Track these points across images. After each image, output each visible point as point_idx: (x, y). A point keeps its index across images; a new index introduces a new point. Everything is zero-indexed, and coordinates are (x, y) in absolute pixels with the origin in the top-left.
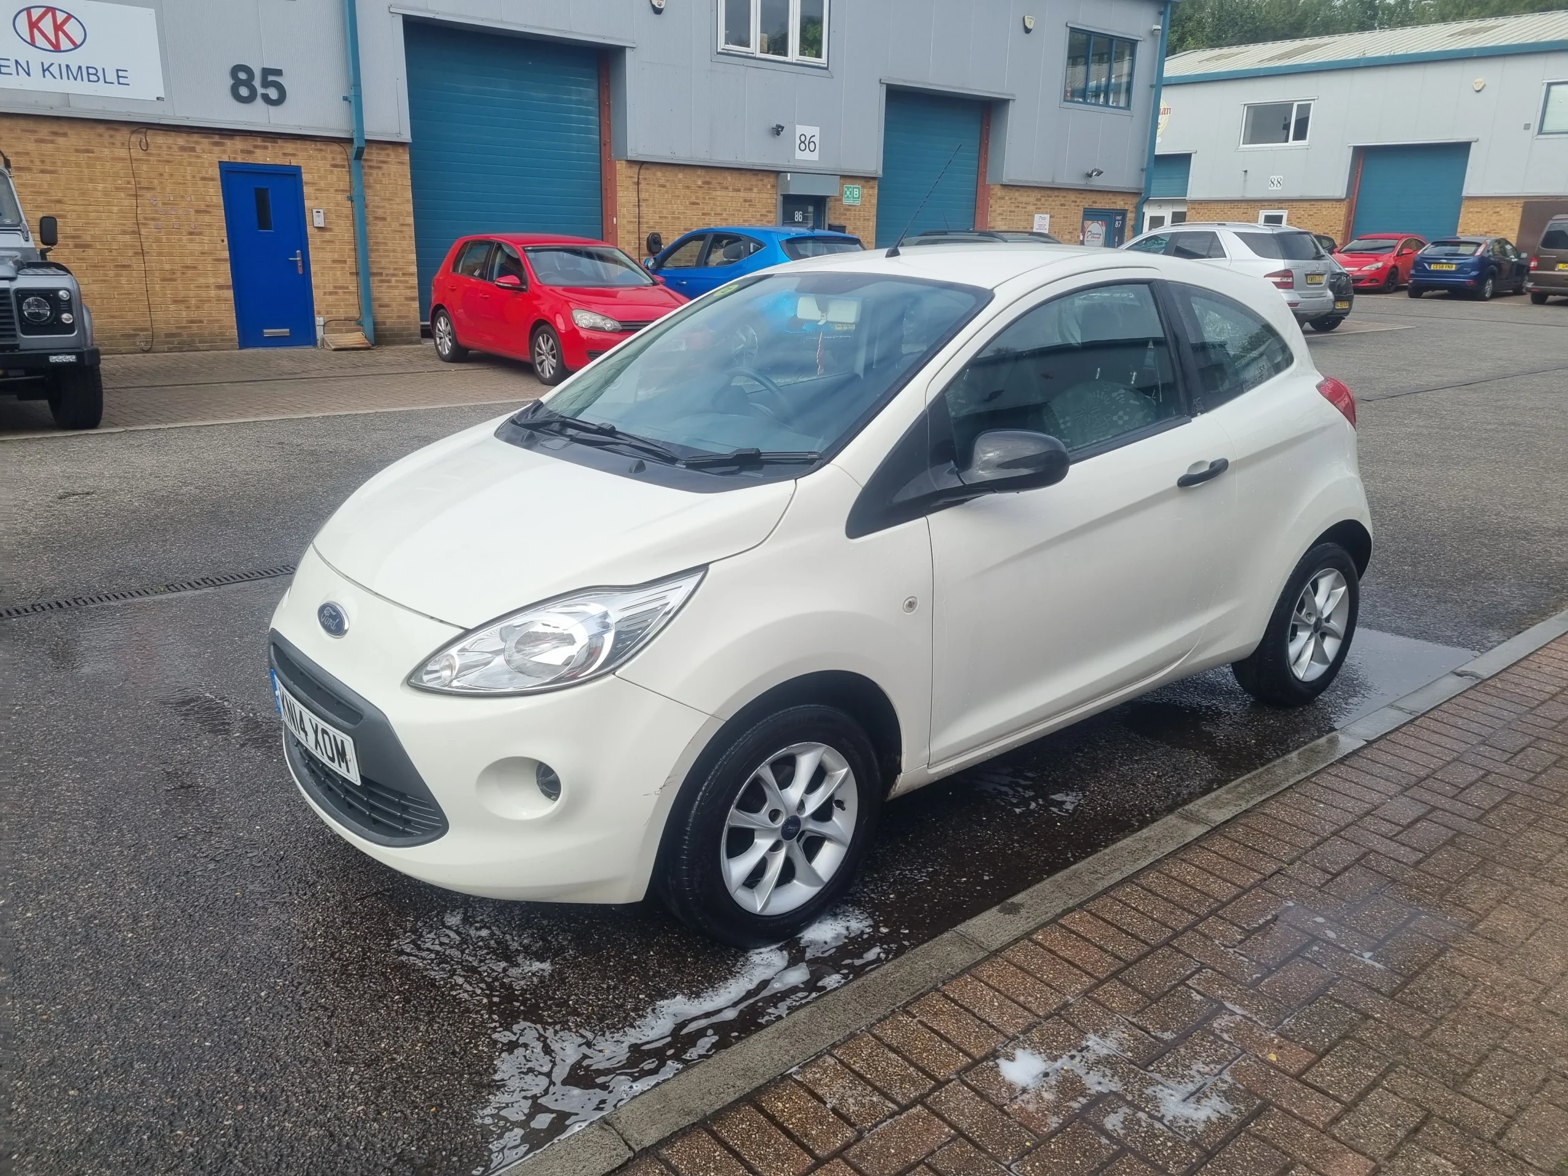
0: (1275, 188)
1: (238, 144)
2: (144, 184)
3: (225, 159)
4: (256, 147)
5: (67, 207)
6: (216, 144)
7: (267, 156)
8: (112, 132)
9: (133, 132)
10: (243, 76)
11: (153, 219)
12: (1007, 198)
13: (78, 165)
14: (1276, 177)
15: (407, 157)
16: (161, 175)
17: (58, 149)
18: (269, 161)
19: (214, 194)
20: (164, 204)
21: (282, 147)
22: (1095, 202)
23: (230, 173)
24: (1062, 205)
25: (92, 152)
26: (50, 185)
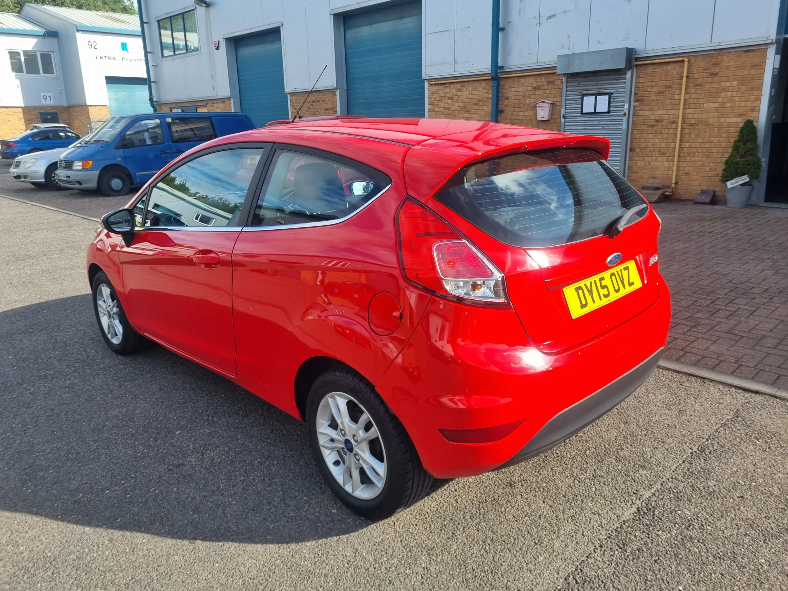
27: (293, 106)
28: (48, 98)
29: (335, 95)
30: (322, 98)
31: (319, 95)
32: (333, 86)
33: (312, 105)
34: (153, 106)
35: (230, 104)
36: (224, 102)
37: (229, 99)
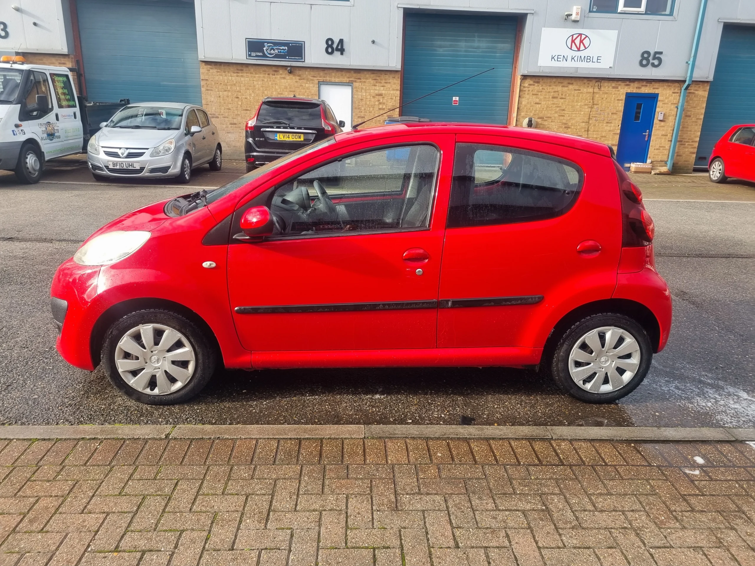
1: (636, 84)
2: (595, 103)
3: (629, 91)
4: (643, 86)
5: (566, 112)
6: (627, 85)
7: (646, 90)
8: (589, 82)
9: (596, 82)
10: (646, 55)
11: (595, 117)
13: (574, 96)
15: (708, 88)
16: (603, 99)
17: (568, 90)
18: (646, 91)
19: (621, 106)
20: (600, 111)
21: (653, 85)
23: (629, 97)
25: (580, 90)
26: (562, 104)
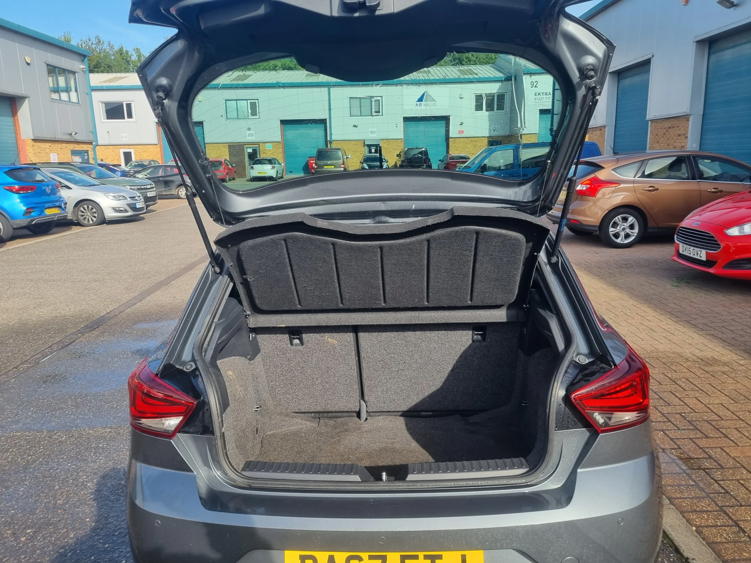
0: (125, 139)
12: (36, 146)
14: (124, 135)
22: (75, 147)
24: (61, 149)
27: (651, 132)
28: (496, 130)
29: (688, 120)
30: (676, 124)
31: (674, 122)
32: (686, 112)
33: (667, 131)
34: (551, 135)
35: (605, 132)
36: (601, 130)
37: (604, 127)
